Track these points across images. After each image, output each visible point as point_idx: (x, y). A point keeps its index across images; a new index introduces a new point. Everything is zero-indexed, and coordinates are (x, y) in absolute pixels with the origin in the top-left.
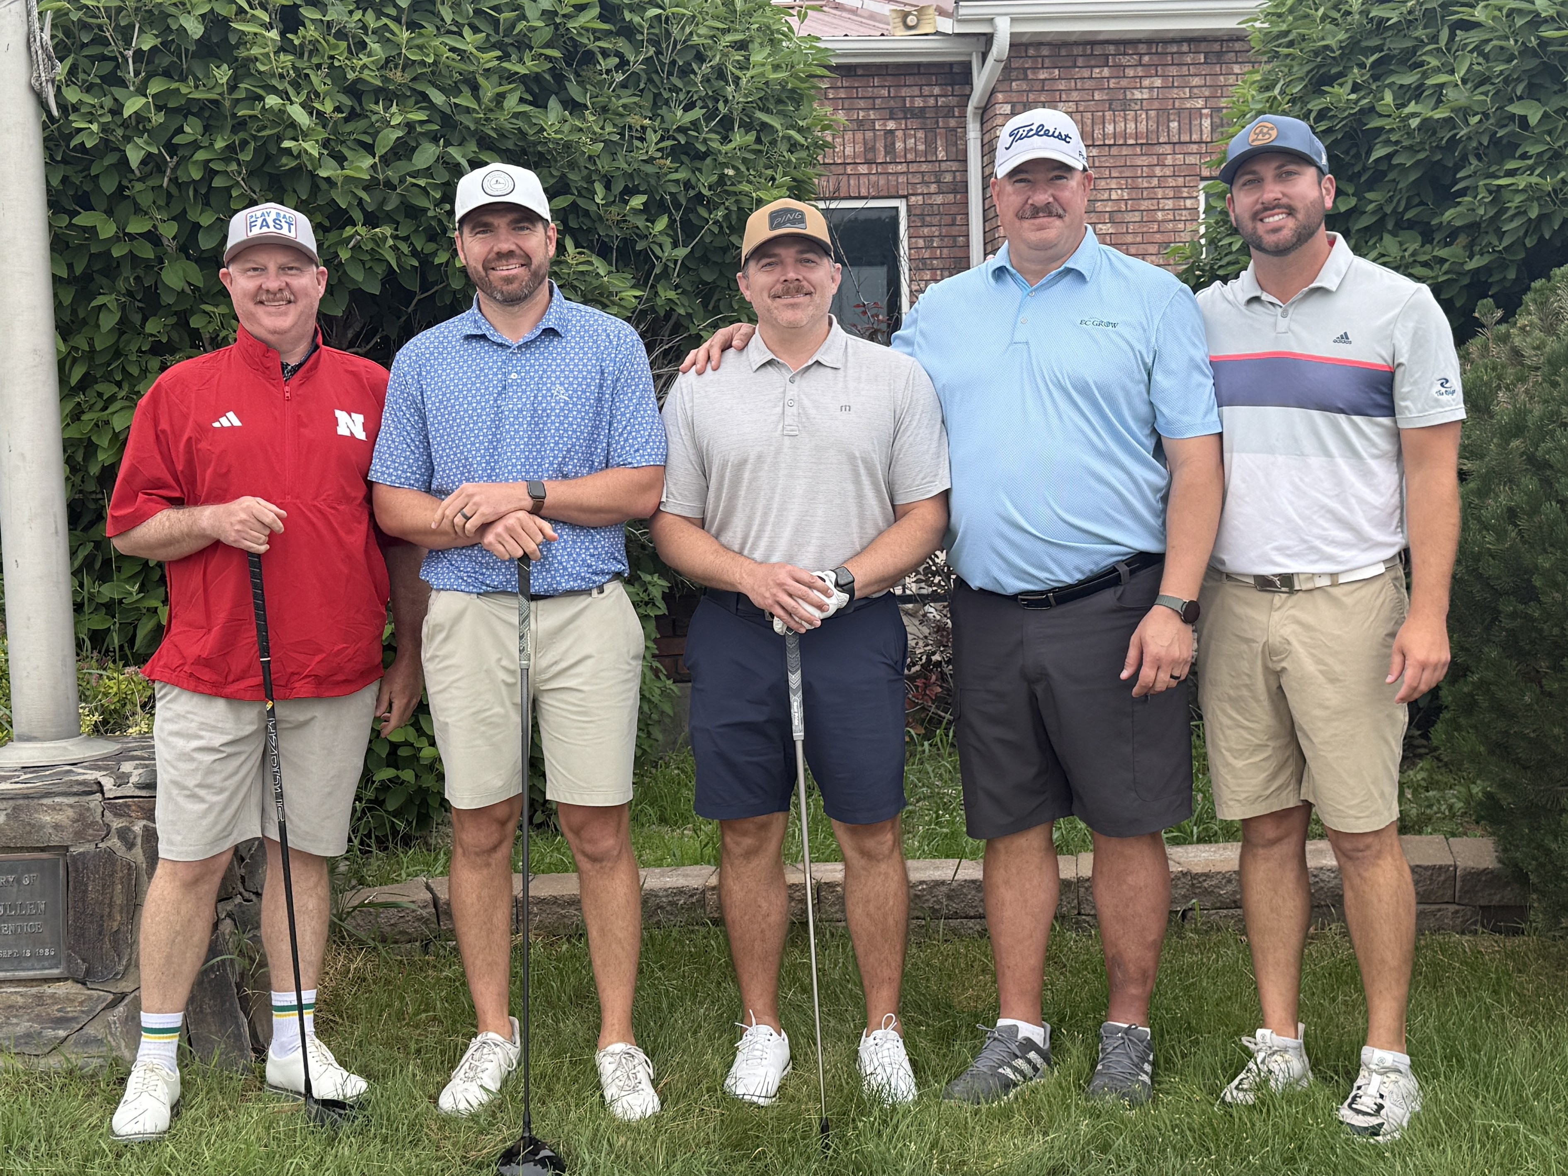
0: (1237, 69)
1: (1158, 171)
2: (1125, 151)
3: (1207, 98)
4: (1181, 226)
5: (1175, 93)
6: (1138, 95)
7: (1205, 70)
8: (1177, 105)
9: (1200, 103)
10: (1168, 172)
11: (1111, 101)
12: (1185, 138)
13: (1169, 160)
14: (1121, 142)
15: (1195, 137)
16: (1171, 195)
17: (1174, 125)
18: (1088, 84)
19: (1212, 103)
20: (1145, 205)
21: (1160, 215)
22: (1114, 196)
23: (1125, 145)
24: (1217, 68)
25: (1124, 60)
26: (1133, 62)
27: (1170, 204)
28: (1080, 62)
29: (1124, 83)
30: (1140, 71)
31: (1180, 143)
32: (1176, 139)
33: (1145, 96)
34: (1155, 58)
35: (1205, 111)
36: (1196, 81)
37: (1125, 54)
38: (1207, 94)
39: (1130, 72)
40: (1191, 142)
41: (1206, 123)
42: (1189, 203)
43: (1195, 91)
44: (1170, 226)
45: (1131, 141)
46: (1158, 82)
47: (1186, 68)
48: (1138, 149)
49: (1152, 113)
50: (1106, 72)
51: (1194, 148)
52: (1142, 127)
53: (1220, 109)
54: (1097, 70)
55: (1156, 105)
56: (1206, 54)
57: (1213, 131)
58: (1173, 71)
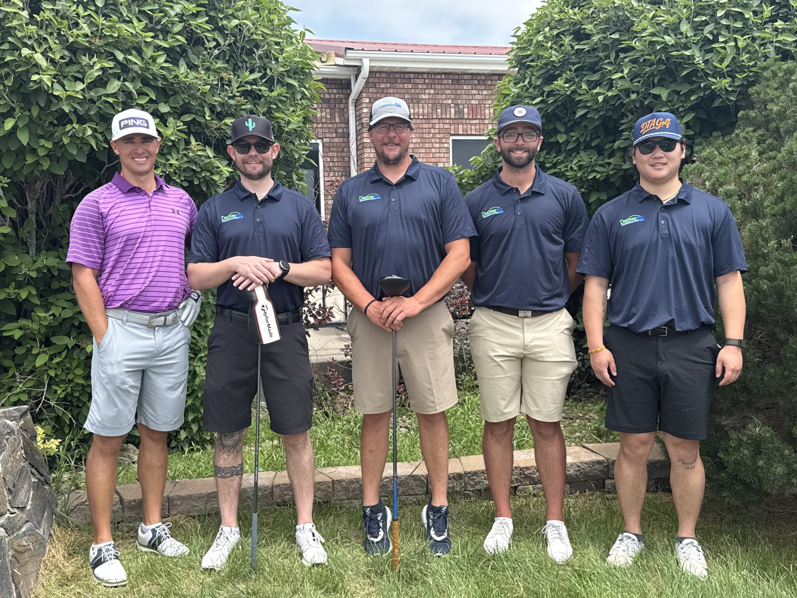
0: (465, 87)
1: (432, 131)
2: (418, 121)
3: (453, 99)
4: (442, 155)
5: (439, 97)
6: (424, 97)
7: (452, 87)
8: (440, 102)
9: (450, 101)
10: (437, 131)
11: (412, 99)
12: (444, 117)
13: (437, 126)
14: (417, 117)
15: (448, 116)
16: (438, 141)
17: (439, 111)
18: (403, 91)
19: (455, 102)
20: (427, 145)
21: (433, 150)
22: (414, 141)
23: (419, 118)
24: (457, 86)
25: (418, 81)
26: (421, 82)
27: (437, 145)
28: (399, 81)
29: (418, 91)
30: (424, 86)
31: (442, 119)
32: (440, 117)
33: (427, 97)
34: (431, 81)
35: (452, 105)
36: (448, 92)
37: (418, 78)
38: (453, 97)
39: (420, 86)
40: (446, 119)
41: (453, 110)
42: (446, 145)
43: (448, 96)
44: (438, 155)
45: (421, 117)
46: (432, 92)
47: (443, 86)
48: (424, 121)
49: (430, 105)
50: (410, 86)
51: (448, 121)
52: (426, 111)
53: (458, 105)
54: (406, 85)
55: (431, 101)
56: (452, 80)
57: (455, 114)
58: (439, 87)
